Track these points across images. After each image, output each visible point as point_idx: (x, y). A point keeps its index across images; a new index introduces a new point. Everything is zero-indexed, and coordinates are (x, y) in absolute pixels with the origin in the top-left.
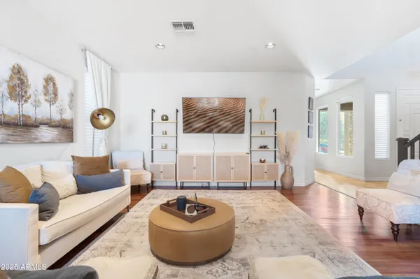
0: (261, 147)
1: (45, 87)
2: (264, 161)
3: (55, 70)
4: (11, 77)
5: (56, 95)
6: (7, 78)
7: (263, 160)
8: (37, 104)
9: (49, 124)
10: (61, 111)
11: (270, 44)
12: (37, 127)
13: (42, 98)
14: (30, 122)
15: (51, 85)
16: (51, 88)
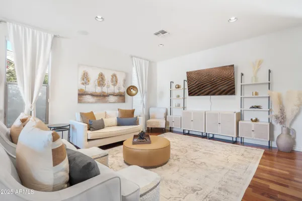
0: (253, 107)
1: (112, 79)
2: (256, 120)
3: (116, 71)
4: (99, 78)
5: (117, 82)
6: (97, 78)
7: (254, 119)
8: (108, 87)
9: (114, 95)
10: (119, 88)
11: (233, 18)
12: (108, 96)
13: (110, 84)
14: (105, 94)
15: (115, 78)
16: (114, 79)
